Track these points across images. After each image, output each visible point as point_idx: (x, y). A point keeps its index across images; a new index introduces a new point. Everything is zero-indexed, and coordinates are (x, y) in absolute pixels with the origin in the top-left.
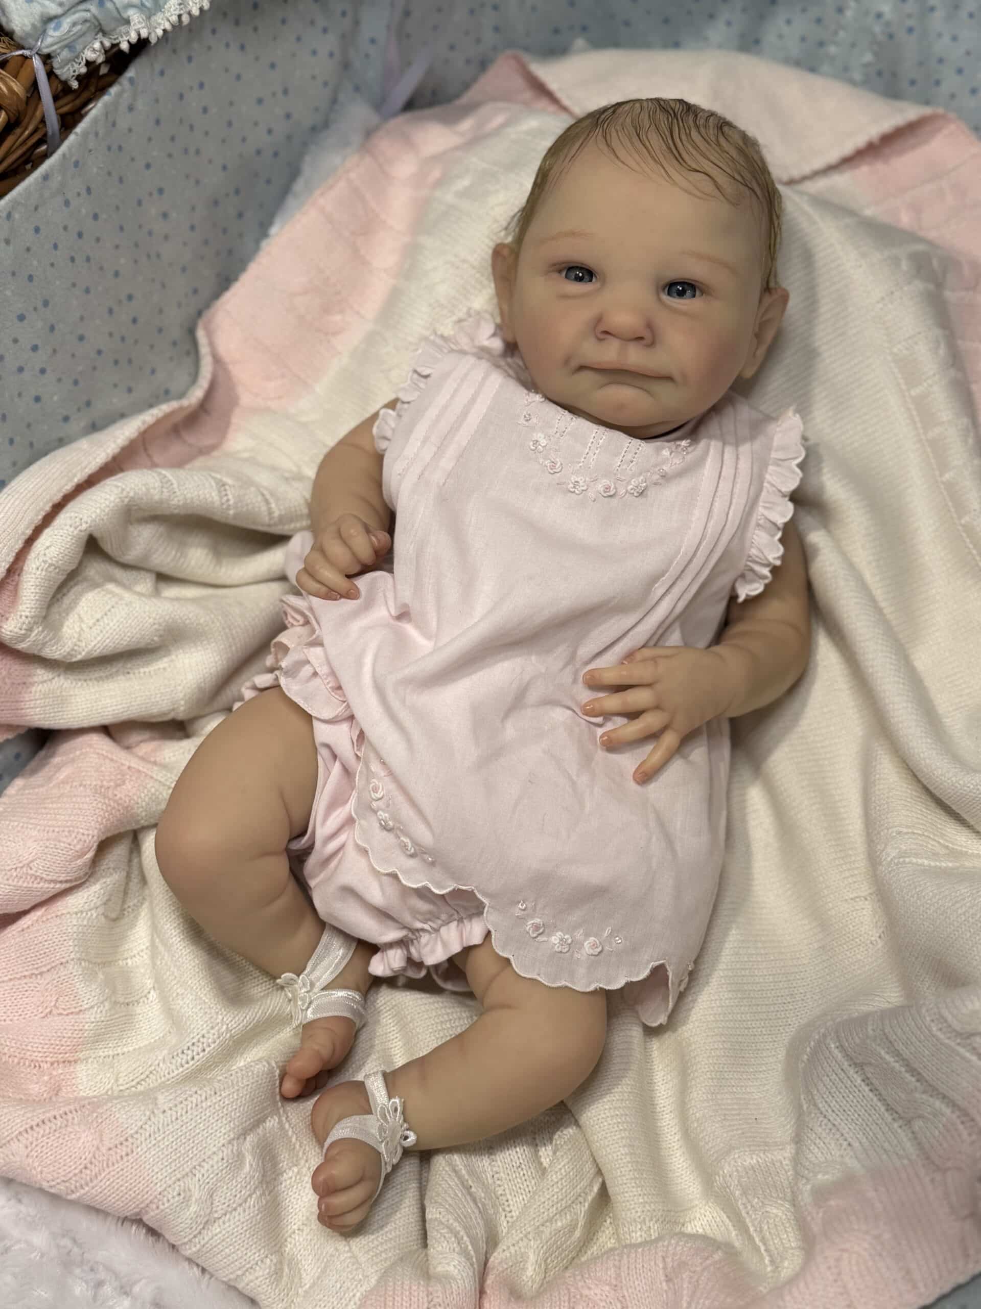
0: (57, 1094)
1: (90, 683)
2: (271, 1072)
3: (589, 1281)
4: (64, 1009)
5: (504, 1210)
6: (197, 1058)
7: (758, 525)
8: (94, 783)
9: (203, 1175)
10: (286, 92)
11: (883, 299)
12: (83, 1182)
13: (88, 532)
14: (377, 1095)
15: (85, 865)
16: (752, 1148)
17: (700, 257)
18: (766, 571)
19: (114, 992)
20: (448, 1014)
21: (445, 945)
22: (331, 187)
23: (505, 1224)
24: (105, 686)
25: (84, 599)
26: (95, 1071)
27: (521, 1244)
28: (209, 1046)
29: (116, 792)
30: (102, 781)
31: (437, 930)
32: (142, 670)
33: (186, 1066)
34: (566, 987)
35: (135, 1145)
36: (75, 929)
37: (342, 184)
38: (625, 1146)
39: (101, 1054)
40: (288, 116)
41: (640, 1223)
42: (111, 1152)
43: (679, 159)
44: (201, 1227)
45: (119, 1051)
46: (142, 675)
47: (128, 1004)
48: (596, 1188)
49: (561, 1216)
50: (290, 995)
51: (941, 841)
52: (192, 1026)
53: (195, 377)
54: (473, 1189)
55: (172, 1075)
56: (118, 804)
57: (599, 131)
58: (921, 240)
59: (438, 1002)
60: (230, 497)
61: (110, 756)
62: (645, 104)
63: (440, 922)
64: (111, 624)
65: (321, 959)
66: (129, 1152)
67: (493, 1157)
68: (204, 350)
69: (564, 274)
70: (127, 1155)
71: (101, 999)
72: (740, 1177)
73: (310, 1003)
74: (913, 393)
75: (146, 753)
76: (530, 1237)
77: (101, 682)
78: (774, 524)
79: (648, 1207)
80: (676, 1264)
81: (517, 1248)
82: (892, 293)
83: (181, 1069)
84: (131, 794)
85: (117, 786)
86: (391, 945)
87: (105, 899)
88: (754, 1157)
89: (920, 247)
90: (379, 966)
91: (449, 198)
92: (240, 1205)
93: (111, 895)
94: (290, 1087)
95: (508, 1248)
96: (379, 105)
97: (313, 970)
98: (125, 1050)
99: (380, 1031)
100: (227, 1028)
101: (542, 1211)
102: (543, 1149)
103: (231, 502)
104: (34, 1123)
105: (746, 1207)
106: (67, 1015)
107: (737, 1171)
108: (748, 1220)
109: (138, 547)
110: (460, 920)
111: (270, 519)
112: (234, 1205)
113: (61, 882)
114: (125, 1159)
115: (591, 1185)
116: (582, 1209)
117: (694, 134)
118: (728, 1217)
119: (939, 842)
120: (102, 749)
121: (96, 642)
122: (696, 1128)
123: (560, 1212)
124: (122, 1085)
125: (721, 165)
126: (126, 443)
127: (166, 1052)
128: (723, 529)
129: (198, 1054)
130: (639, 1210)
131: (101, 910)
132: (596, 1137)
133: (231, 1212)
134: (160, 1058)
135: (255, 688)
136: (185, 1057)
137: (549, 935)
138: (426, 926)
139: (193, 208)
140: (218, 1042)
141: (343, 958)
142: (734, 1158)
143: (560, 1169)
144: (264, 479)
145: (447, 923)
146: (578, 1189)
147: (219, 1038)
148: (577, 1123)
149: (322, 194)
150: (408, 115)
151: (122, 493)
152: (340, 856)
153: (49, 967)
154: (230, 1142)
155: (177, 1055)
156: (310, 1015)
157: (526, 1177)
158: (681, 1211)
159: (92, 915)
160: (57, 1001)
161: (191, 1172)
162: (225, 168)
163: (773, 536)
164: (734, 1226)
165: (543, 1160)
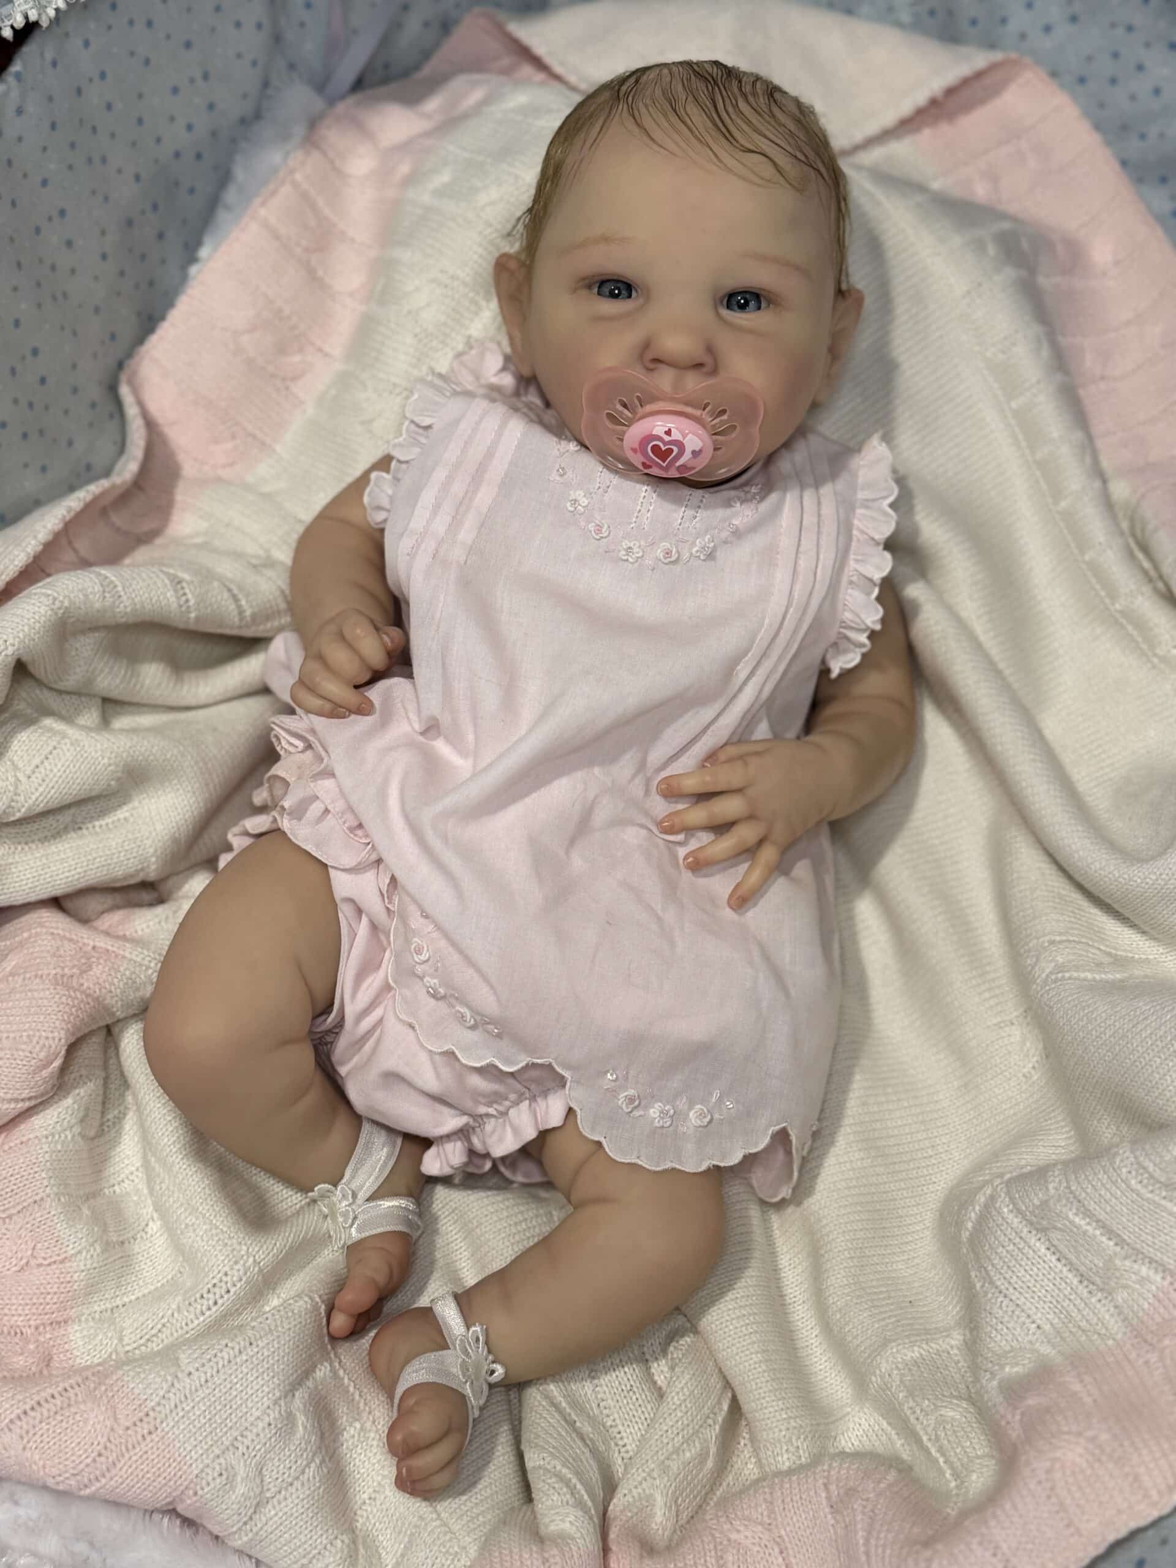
0: (48, 1365)
1: (33, 846)
2: (316, 1308)
3: (737, 1523)
4: (45, 1259)
5: (617, 1445)
6: (220, 1302)
7: (851, 582)
8: (54, 972)
9: (248, 1448)
10: (206, 76)
11: (969, 292)
12: (98, 1473)
13: (15, 657)
14: (452, 1323)
15: (51, 1076)
16: (913, 1339)
17: (763, 258)
18: (863, 638)
19: (105, 1231)
20: (522, 1213)
21: (516, 1131)
22: (274, 193)
23: (620, 1461)
24: (53, 848)
25: (16, 742)
26: (92, 1331)
27: (644, 1485)
28: (235, 1285)
29: (81, 981)
30: (63, 968)
31: (504, 1114)
32: (97, 823)
33: (208, 1313)
34: (673, 1169)
35: (158, 1421)
36: (47, 1156)
37: (286, 190)
38: (757, 1352)
39: (96, 1308)
40: (211, 106)
41: (786, 1443)
42: (129, 1432)
43: (728, 136)
44: (252, 1510)
45: (119, 1302)
46: (97, 829)
47: (122, 1243)
48: (725, 1407)
49: (689, 1445)
50: (325, 1210)
51: (1102, 947)
52: (210, 1265)
53: (122, 447)
54: (578, 1424)
55: (191, 1326)
56: (87, 996)
57: (622, 107)
58: (1003, 216)
59: (508, 1199)
60: (190, 596)
61: (67, 935)
62: (674, 69)
63: (507, 1103)
64: (55, 770)
65: (361, 1162)
66: (153, 1429)
67: (596, 1381)
68: (132, 411)
69: (596, 290)
70: (150, 1433)
71: (91, 1240)
72: (902, 1375)
73: (355, 1218)
74: (1014, 405)
75: (110, 926)
76: (655, 1474)
77: (46, 844)
78: (871, 580)
79: (793, 1424)
80: (842, 1491)
81: (640, 1490)
82: (980, 285)
83: (202, 1319)
84: (101, 981)
85: (83, 972)
86: (448, 1137)
87: (81, 1114)
88: (916, 1349)
89: (1006, 225)
90: (433, 1164)
91: (426, 198)
92: (297, 1478)
93: (87, 1109)
94: (340, 1321)
95: (630, 1491)
96: (321, 85)
97: (353, 1177)
98: (126, 1299)
99: (440, 1242)
100: (255, 1261)
101: (665, 1441)
102: (656, 1365)
103: (192, 603)
104: (28, 1407)
105: (914, 1412)
106: (49, 1265)
107: (897, 1367)
108: (918, 1427)
109: (78, 670)
110: (533, 1099)
111: (241, 620)
112: (290, 1480)
113: (23, 1100)
114: (148, 1439)
115: (719, 1403)
116: (713, 1433)
117: (742, 104)
118: (889, 1424)
119: (1099, 949)
120: (57, 928)
121: (37, 794)
122: (839, 1320)
123: (687, 1441)
124: (128, 1345)
125: (779, 142)
126: (50, 537)
127: (179, 1298)
128: (811, 594)
129: (222, 1297)
130: (783, 1428)
131: (77, 1130)
132: (720, 1345)
133: (286, 1489)
134: (174, 1306)
135: (246, 833)
136: (205, 1302)
137: (646, 1108)
138: (491, 1111)
139: (103, 233)
140: (244, 1279)
141: (388, 1158)
142: (892, 1353)
143: (682, 1388)
144: (226, 568)
145: (517, 1103)
146: (706, 1410)
147: (245, 1273)
148: (695, 1330)
149: (263, 204)
150: (359, 96)
151: (53, 603)
152: (376, 1034)
153: (19, 1208)
154: (276, 1403)
155: (196, 1300)
156: (355, 1234)
157: (640, 1401)
158: (832, 1423)
159: (66, 1137)
160: (34, 1249)
161: (233, 1445)
162: (137, 178)
163: (869, 594)
164: (897, 1434)
165: (656, 1378)
